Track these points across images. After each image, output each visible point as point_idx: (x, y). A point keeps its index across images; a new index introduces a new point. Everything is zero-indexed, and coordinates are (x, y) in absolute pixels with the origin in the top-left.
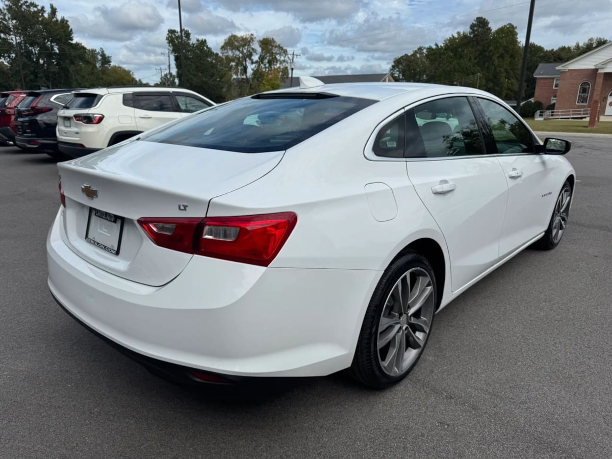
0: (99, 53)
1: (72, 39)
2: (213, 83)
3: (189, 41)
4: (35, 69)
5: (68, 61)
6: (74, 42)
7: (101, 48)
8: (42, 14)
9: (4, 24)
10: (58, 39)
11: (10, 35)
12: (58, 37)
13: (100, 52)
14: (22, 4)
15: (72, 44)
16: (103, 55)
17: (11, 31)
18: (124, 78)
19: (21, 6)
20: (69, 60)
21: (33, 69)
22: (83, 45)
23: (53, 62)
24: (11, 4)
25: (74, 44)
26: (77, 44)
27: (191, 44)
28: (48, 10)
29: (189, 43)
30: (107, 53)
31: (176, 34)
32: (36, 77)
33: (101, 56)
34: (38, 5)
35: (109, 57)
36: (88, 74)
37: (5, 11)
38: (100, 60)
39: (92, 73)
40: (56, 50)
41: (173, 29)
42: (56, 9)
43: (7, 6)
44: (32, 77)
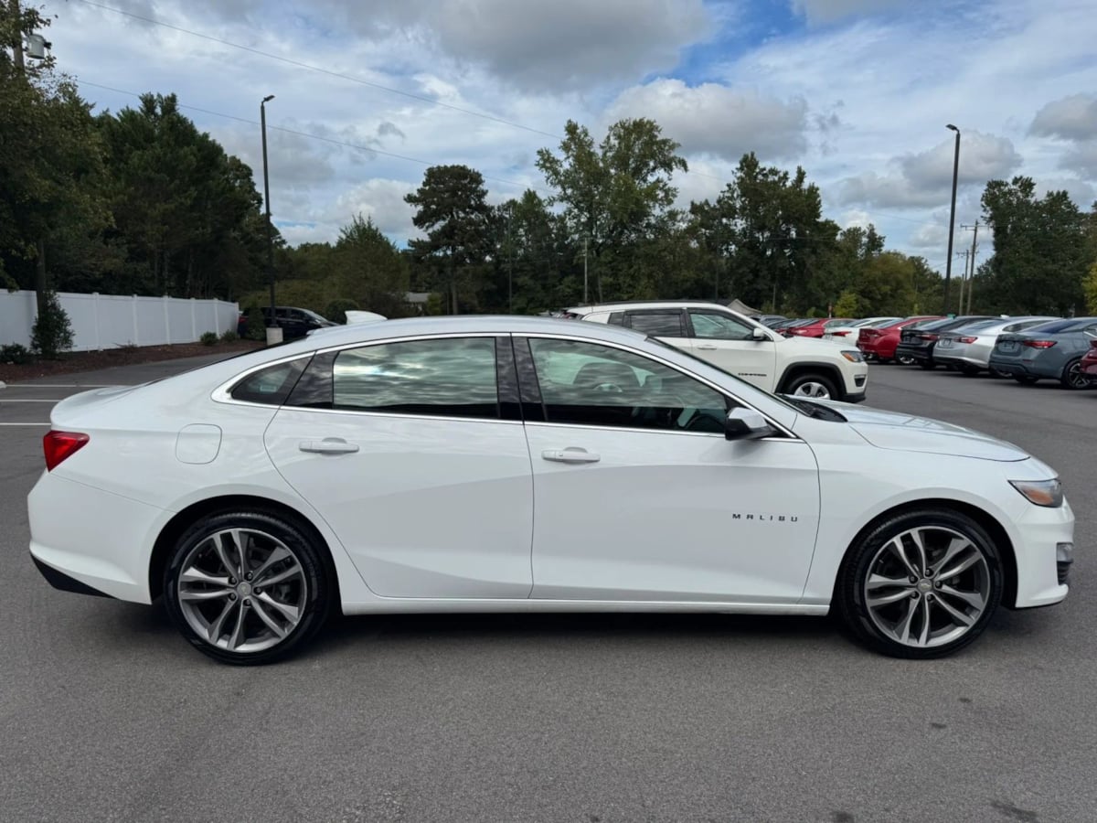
0: (864, 232)
1: (818, 216)
2: (1069, 273)
3: (1029, 198)
4: (756, 265)
5: (807, 250)
6: (821, 220)
7: (870, 225)
8: (784, 183)
9: (730, 204)
10: (797, 219)
11: (734, 218)
12: (797, 215)
13: (868, 231)
14: (757, 174)
15: (818, 223)
16: (872, 236)
17: (736, 213)
18: (899, 272)
19: (756, 178)
20: (810, 247)
21: (753, 265)
22: (835, 223)
23: (785, 253)
24: (743, 176)
25: (822, 223)
26: (827, 222)
27: (1032, 202)
28: (793, 176)
29: (1028, 202)
30: (879, 233)
31: (1002, 188)
32: (757, 276)
33: (868, 237)
34: (779, 172)
35: (880, 238)
36: (839, 268)
37: (736, 186)
38: (864, 245)
39: (846, 266)
40: (793, 233)
41: (997, 179)
42: (804, 173)
43: (738, 178)
44: (751, 277)
